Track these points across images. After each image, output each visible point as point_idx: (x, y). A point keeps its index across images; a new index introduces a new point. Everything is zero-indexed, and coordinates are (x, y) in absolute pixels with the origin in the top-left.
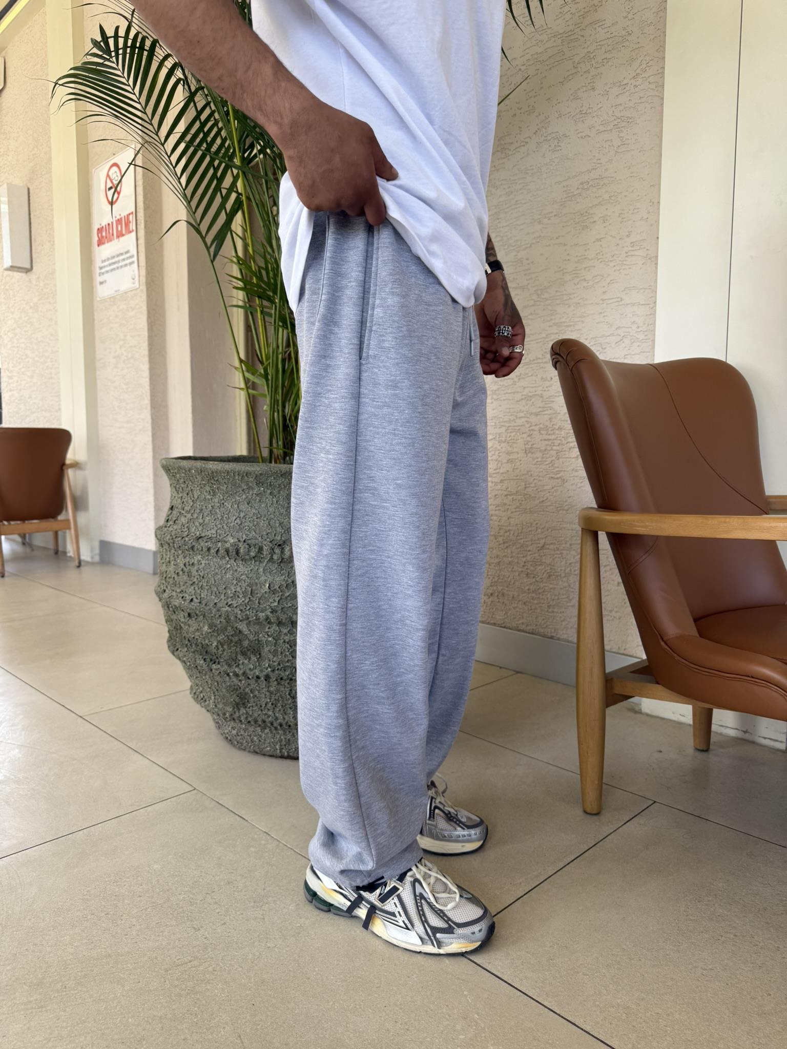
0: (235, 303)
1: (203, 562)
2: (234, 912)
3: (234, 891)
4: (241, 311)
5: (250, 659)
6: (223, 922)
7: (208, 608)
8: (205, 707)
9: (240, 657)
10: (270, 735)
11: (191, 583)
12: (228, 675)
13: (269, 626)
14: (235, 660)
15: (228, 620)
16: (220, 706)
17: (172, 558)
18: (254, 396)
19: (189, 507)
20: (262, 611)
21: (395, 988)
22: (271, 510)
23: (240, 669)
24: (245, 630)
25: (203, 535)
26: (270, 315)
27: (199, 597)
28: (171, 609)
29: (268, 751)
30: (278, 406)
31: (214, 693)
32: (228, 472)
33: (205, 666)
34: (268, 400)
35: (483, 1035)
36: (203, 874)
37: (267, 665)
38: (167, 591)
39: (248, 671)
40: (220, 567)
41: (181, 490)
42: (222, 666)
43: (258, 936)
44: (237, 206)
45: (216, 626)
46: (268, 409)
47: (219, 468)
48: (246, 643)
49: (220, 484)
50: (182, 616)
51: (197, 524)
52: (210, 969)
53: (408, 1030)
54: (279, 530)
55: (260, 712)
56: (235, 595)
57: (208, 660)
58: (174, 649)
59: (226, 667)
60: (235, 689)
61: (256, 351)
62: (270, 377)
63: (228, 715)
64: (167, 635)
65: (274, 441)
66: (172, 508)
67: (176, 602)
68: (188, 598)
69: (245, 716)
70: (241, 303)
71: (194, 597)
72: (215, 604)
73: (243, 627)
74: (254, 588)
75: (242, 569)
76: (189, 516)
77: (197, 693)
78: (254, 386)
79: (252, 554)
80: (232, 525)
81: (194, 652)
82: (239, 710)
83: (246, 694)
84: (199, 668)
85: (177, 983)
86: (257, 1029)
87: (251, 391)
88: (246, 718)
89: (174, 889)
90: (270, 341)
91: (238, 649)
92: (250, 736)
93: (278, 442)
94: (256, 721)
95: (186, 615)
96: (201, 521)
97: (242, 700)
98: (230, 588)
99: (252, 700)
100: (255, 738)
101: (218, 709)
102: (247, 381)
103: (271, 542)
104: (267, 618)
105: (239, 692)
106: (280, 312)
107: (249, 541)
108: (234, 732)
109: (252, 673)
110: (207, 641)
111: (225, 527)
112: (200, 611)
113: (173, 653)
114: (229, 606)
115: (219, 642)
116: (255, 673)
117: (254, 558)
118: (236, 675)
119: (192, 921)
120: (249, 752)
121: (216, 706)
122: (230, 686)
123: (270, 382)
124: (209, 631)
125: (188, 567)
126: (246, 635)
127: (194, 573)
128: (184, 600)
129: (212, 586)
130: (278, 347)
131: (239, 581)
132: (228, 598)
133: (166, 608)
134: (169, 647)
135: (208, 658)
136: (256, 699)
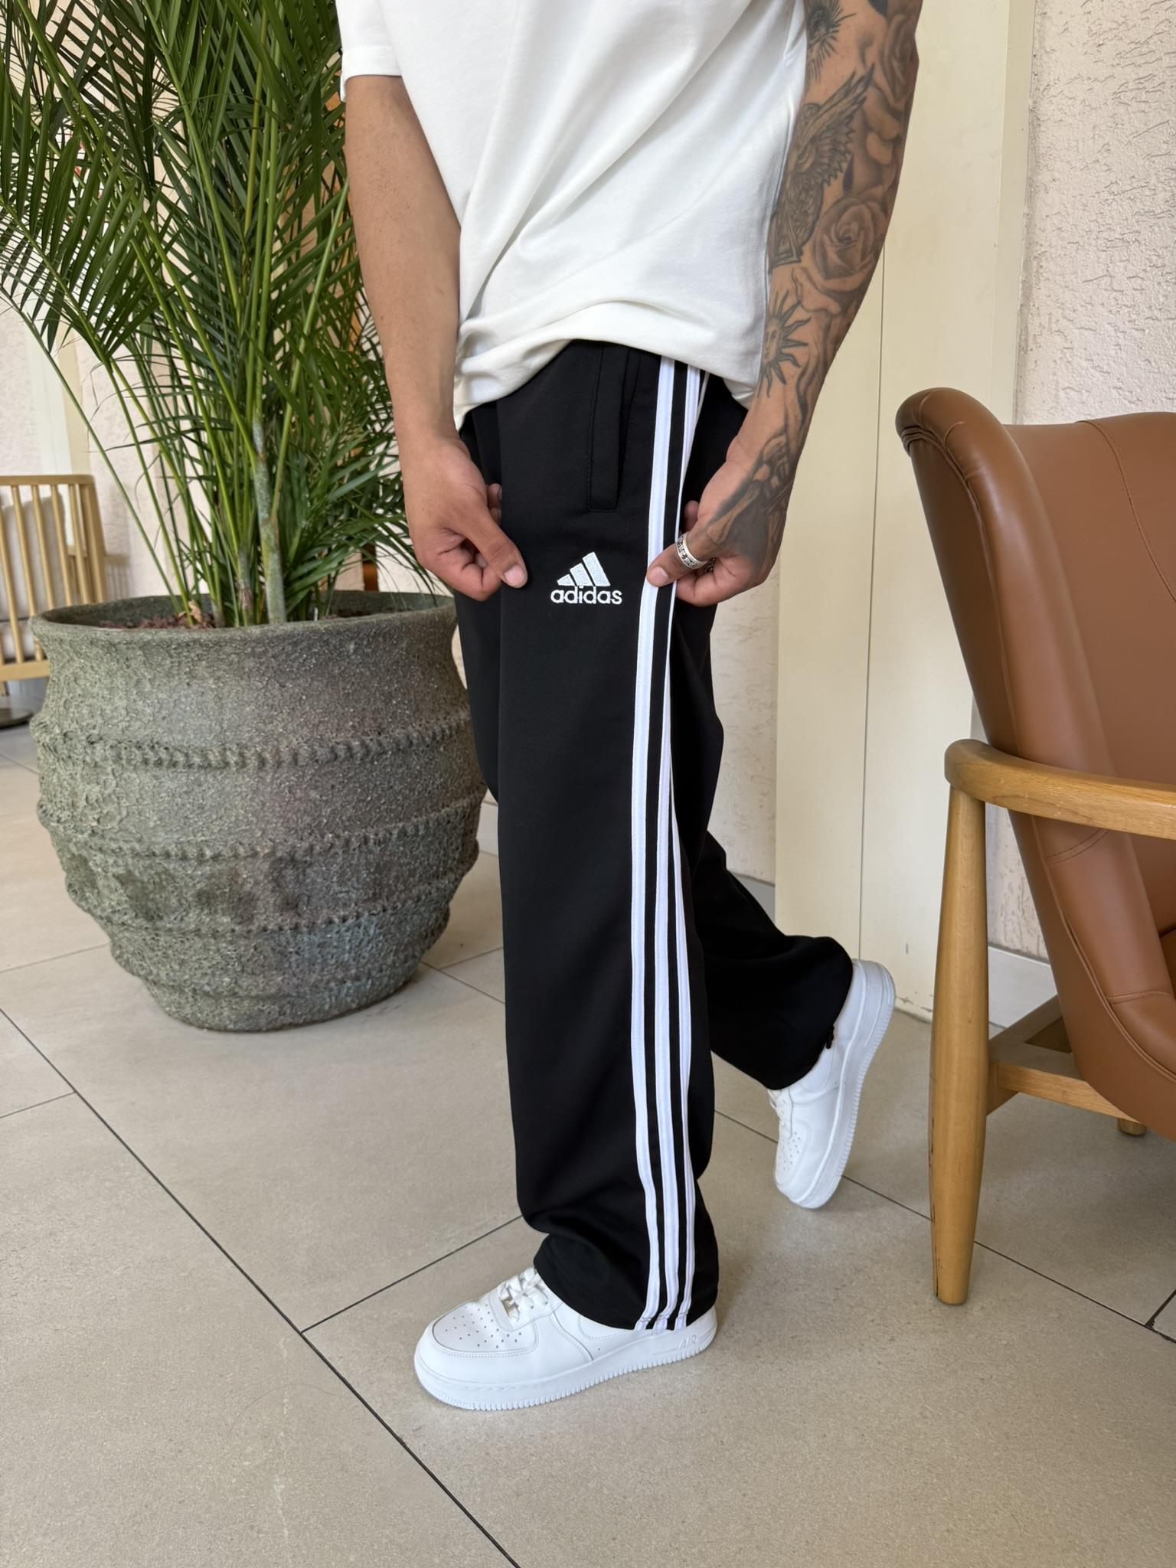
2: (36, 1277)
3: (52, 1247)
21: (194, 1392)
35: (276, 1462)
53: (180, 1451)
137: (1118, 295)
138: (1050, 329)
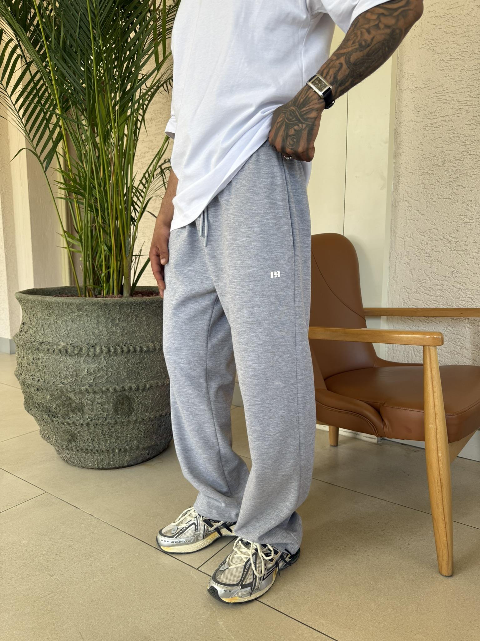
0: (60, 197)
1: (45, 357)
2: (73, 563)
3: (73, 551)
4: (63, 201)
5: (77, 414)
6: (67, 570)
7: (49, 385)
8: (50, 442)
9: (70, 413)
10: (91, 457)
11: (38, 370)
12: (63, 424)
13: (88, 394)
14: (68, 415)
15: (62, 392)
16: (59, 441)
17: (25, 355)
18: (73, 252)
19: (35, 324)
20: (83, 386)
21: (167, 595)
22: (87, 325)
23: (71, 420)
24: (73, 397)
25: (44, 341)
26: (83, 204)
27: (43, 379)
28: (26, 385)
29: (90, 466)
30: (89, 258)
31: (55, 434)
32: (59, 303)
33: (49, 419)
34: (82, 254)
36: (54, 543)
37: (87, 417)
38: (23, 374)
39: (76, 421)
40: (56, 360)
41: (29, 313)
42: (60, 419)
43: (89, 576)
44: (59, 137)
45: (55, 396)
46: (83, 260)
47: (53, 300)
48: (74, 405)
49: (54, 309)
50: (33, 390)
51: (40, 334)
52: (61, 597)
53: (174, 616)
54: (92, 337)
55: (84, 444)
56: (66, 377)
57: (51, 415)
58: (29, 410)
59: (62, 419)
60: (67, 432)
61: (74, 226)
62: (83, 241)
63: (64, 447)
64: (24, 400)
65: (87, 280)
66: (23, 324)
67: (29, 382)
68: (36, 379)
69: (75, 447)
70: (63, 196)
71: (40, 378)
72: (54, 382)
73: (71, 395)
74: (78, 372)
75: (70, 361)
76: (35, 329)
77: (45, 434)
78: (73, 246)
79: (76, 352)
80: (62, 334)
81: (41, 411)
82: (71, 443)
83: (75, 434)
84: (45, 420)
85: (41, 607)
86: (90, 627)
87: (71, 249)
88: (76, 448)
89: (36, 554)
90: (83, 218)
91: (69, 409)
92: (79, 458)
93: (89, 280)
94: (82, 449)
95: (36, 389)
96: (43, 332)
97: (73, 438)
98: (62, 373)
99: (79, 438)
100: (82, 459)
101: (58, 443)
102: (68, 243)
103: (87, 344)
104: (87, 390)
105: (71, 433)
106: (88, 202)
107: (74, 344)
108: (69, 456)
109: (78, 422)
110: (49, 405)
111: (58, 336)
112: (44, 387)
113: (28, 412)
114: (62, 384)
115: (57, 405)
116: (80, 422)
117: (77, 354)
118: (69, 424)
119: (48, 571)
120: (79, 467)
121: (57, 442)
122: (65, 430)
123: (83, 244)
124: (51, 398)
125: (36, 361)
126: (74, 400)
127: (40, 364)
128: (34, 381)
129: (51, 372)
130: (88, 222)
131: (68, 369)
132: (61, 379)
133: (22, 384)
134: (25, 408)
135: (51, 414)
136: (81, 437)
137: (427, 190)
138: (403, 200)
